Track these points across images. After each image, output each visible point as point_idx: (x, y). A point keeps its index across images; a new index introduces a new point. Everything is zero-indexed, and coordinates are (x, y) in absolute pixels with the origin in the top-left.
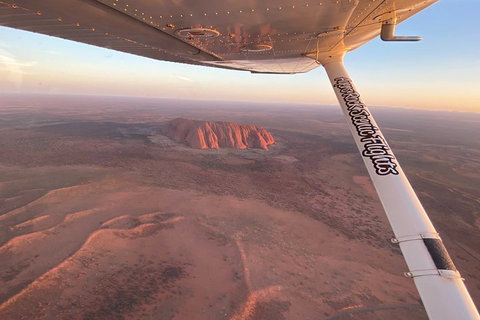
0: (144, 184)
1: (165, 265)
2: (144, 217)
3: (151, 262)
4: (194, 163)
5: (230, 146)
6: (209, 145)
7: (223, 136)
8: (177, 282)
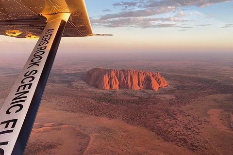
0: (55, 109)
1: (48, 144)
2: (47, 124)
3: (42, 142)
4: (93, 98)
5: (128, 88)
6: (111, 87)
7: (123, 79)
8: (51, 150)
